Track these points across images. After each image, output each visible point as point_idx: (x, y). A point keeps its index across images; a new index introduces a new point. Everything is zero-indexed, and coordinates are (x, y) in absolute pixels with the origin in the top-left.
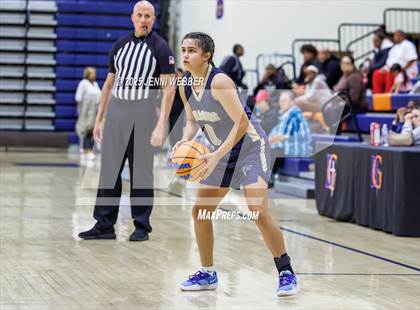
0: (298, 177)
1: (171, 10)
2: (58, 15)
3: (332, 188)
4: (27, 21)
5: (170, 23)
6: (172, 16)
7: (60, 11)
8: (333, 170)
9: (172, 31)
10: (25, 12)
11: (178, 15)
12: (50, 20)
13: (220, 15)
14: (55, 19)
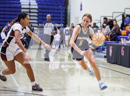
0: (102, 52)
1: (68, 8)
2: (38, 10)
3: (111, 55)
4: (30, 11)
5: (68, 12)
6: (68, 10)
7: (39, 8)
8: (111, 50)
9: (68, 14)
10: (29, 9)
11: (70, 10)
12: (36, 11)
13: (81, 10)
14: (37, 10)
